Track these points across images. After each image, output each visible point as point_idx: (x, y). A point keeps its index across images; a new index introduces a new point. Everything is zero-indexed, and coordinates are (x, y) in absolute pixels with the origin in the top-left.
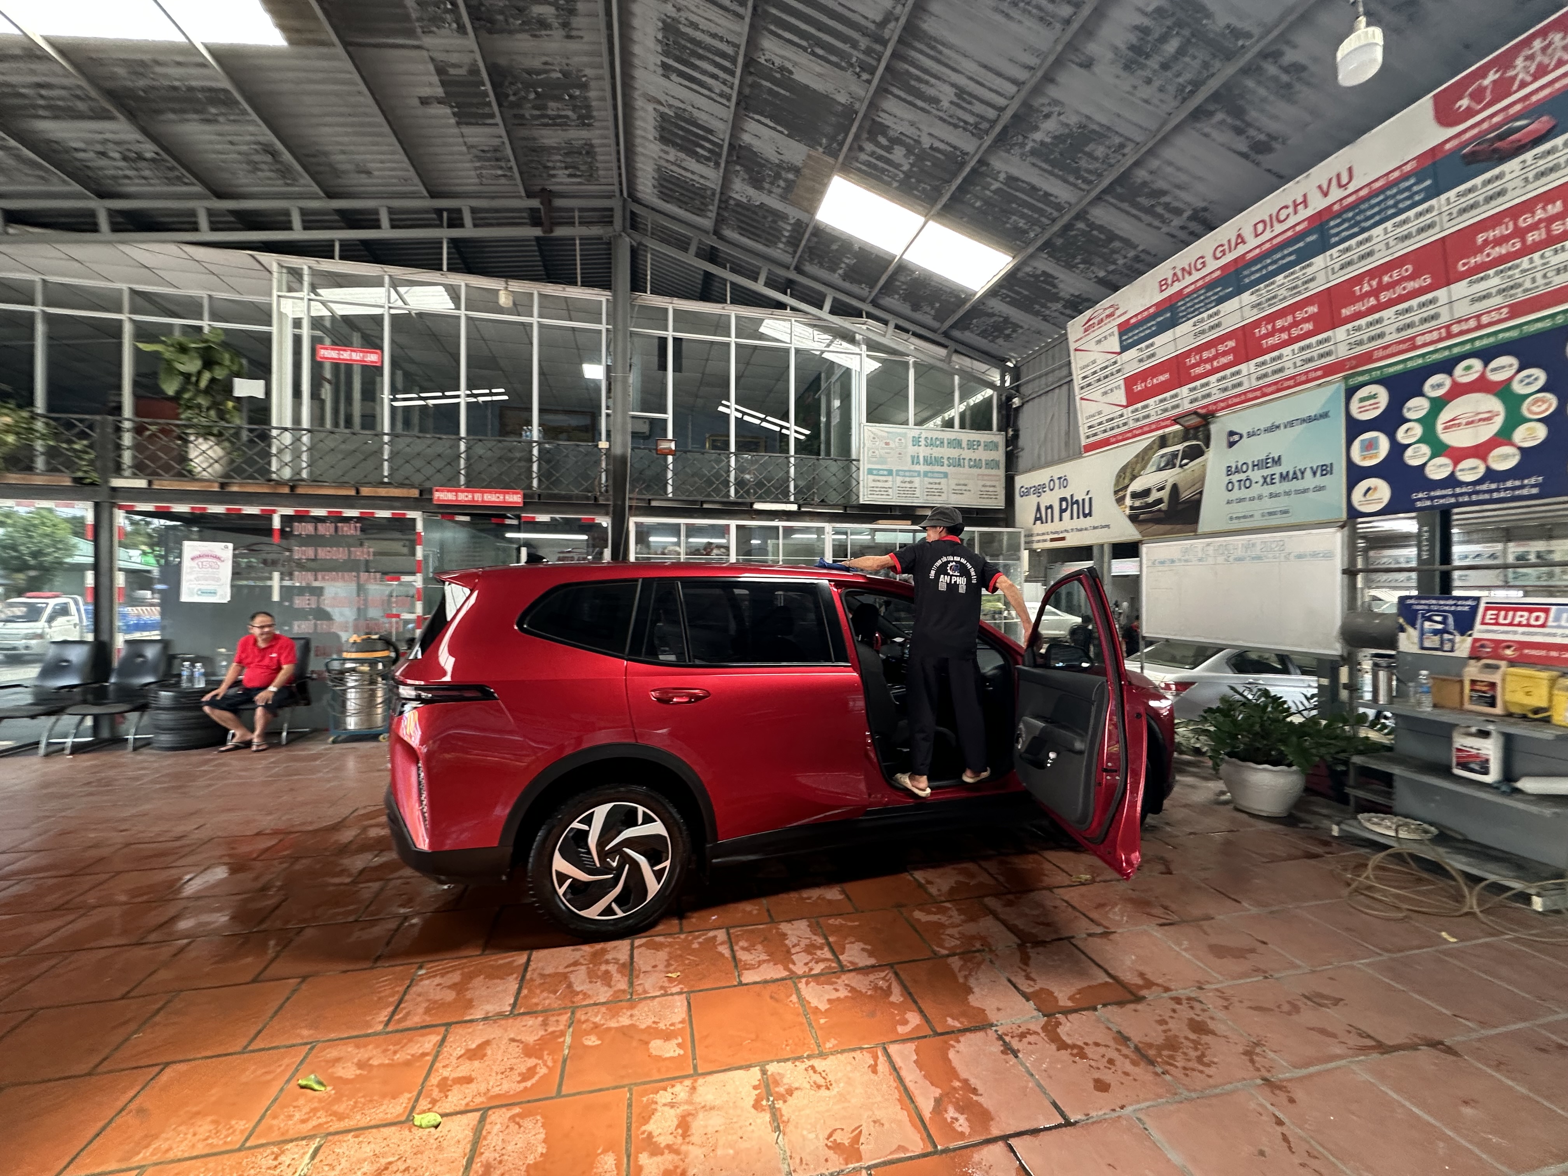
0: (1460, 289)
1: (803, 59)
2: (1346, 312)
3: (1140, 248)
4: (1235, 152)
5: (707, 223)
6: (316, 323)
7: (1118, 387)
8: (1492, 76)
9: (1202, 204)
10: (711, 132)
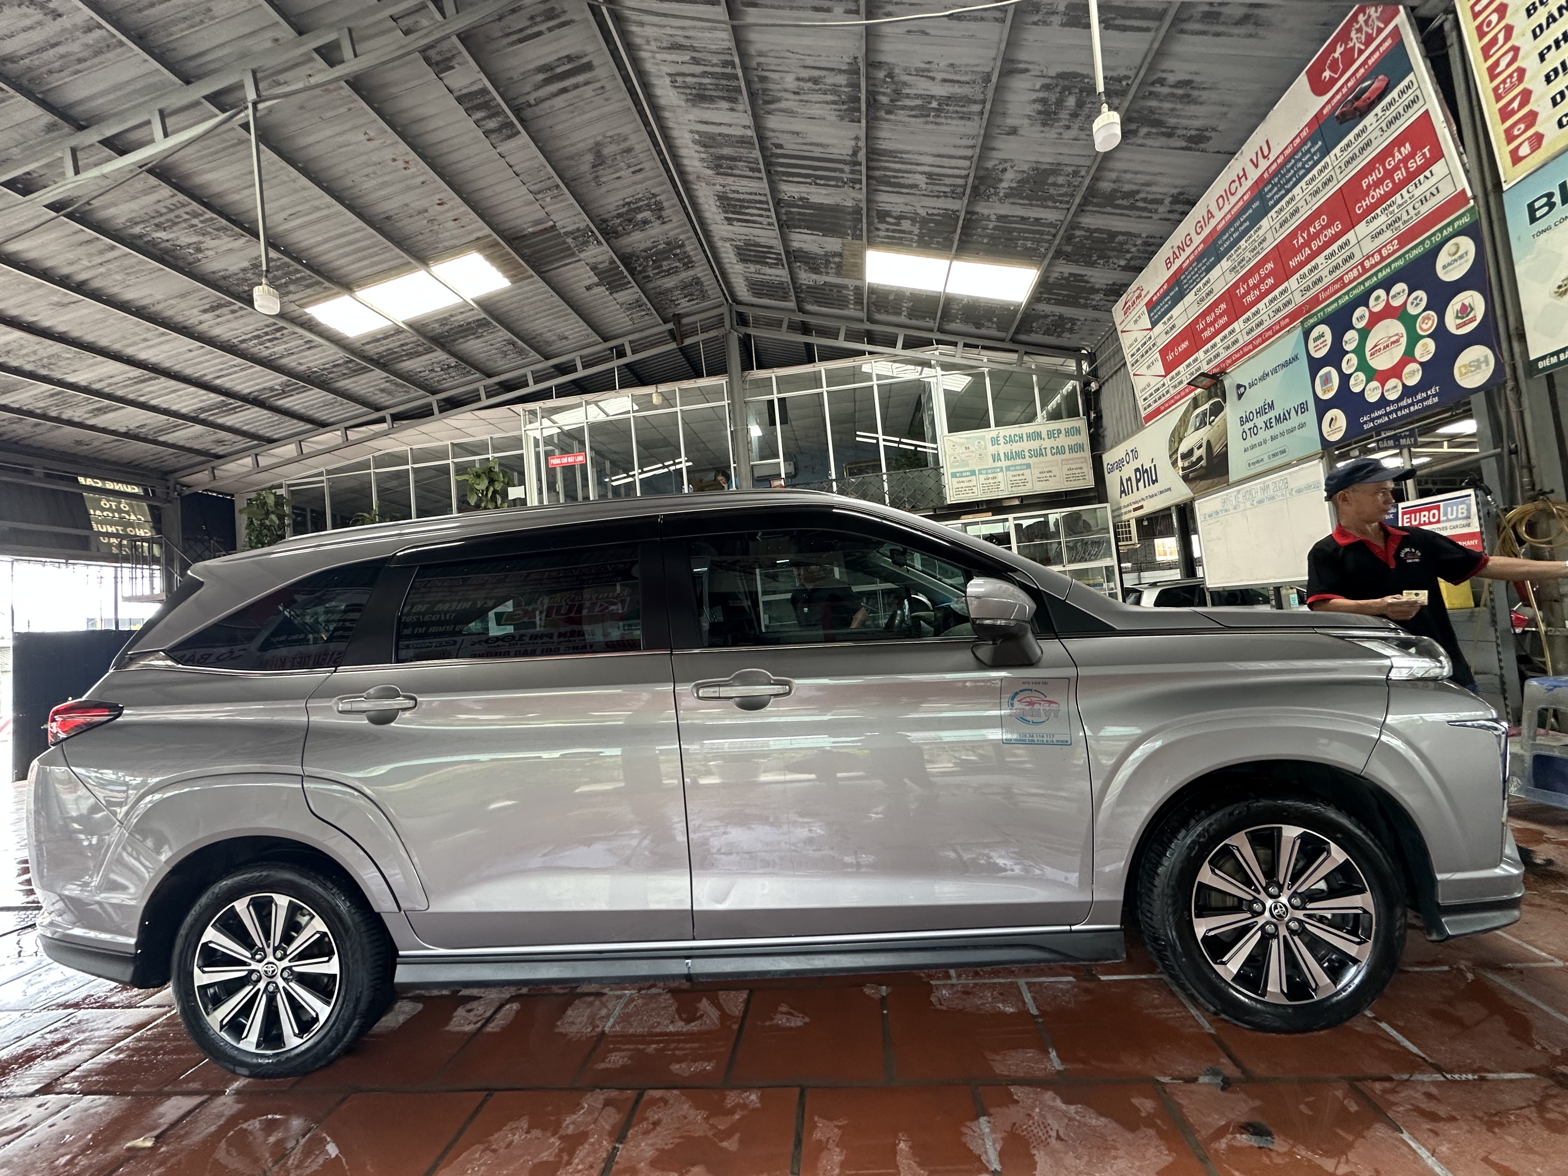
0: (1362, 229)
1: (813, 189)
2: (1292, 264)
3: (1144, 235)
4: (1175, 148)
5: (792, 305)
6: (548, 440)
7: (1156, 360)
8: (1340, 49)
9: (1175, 191)
10: (771, 247)
